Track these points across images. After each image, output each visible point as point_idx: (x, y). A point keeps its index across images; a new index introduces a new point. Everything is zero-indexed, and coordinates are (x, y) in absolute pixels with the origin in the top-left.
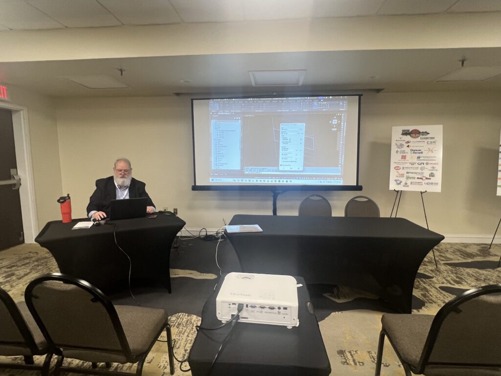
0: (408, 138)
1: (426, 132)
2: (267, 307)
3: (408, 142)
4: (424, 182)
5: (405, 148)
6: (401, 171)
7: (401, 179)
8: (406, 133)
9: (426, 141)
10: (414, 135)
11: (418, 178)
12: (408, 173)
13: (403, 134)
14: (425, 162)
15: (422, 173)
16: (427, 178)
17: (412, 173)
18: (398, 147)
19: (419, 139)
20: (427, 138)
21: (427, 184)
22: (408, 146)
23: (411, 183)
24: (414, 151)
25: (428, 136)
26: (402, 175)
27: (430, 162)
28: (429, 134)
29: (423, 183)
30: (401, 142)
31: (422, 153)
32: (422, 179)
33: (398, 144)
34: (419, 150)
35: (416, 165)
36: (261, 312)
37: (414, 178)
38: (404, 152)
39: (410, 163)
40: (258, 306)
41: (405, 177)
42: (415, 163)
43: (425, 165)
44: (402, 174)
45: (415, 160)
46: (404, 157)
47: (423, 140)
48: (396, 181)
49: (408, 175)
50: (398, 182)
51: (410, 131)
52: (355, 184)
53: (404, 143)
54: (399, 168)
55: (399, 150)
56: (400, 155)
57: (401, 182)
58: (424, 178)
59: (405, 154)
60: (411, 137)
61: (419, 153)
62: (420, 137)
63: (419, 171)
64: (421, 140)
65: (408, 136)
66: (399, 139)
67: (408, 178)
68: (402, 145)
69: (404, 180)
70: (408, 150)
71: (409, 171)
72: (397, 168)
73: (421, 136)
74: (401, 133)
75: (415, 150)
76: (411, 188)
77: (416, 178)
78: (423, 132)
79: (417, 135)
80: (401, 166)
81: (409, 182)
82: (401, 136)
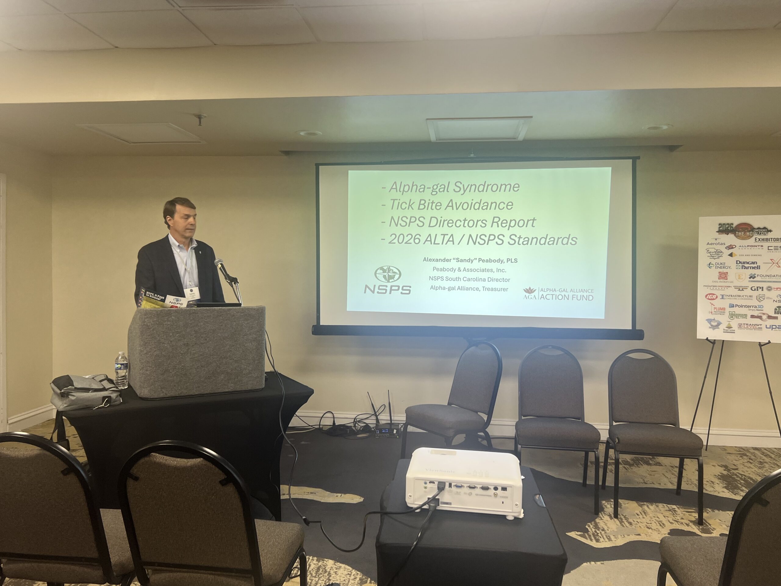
0: (730, 239)
1: (765, 228)
2: (479, 486)
3: (730, 247)
4: (764, 324)
5: (725, 259)
6: (718, 303)
7: (718, 318)
8: (725, 229)
9: (766, 244)
10: (741, 234)
11: (752, 316)
12: (732, 306)
13: (720, 232)
14: (765, 285)
15: (760, 306)
16: (770, 317)
17: (741, 306)
18: (712, 257)
19: (751, 241)
20: (767, 240)
21: (771, 327)
22: (731, 255)
23: (740, 326)
24: (743, 265)
25: (769, 235)
26: (722, 311)
27: (773, 285)
28: (771, 231)
29: (763, 327)
30: (718, 247)
31: (758, 267)
32: (760, 317)
33: (711, 250)
34: (753, 263)
35: (748, 292)
36: (470, 494)
37: (745, 316)
38: (722, 265)
39: (736, 287)
40: (465, 485)
41: (727, 314)
42: (746, 288)
43: (765, 291)
44: (721, 309)
45: (746, 282)
46: (723, 276)
47: (761, 244)
48: (709, 321)
49: (732, 309)
50: (714, 324)
51: (734, 226)
52: (630, 327)
53: (722, 248)
54: (714, 297)
55: (713, 261)
56: (715, 272)
57: (719, 324)
58: (764, 317)
59: (725, 270)
60: (737, 237)
61: (754, 268)
62: (753, 238)
63: (755, 302)
64: (756, 244)
65: (731, 236)
66: (714, 241)
67: (732, 316)
68: (719, 253)
69: (724, 319)
70: (731, 262)
71: (735, 302)
72: (711, 297)
73: (756, 236)
74: (717, 230)
75: (744, 263)
76: (740, 336)
77: (749, 316)
78: (759, 228)
79: (748, 234)
80: (718, 293)
81: (735, 323)
82: (717, 235)
